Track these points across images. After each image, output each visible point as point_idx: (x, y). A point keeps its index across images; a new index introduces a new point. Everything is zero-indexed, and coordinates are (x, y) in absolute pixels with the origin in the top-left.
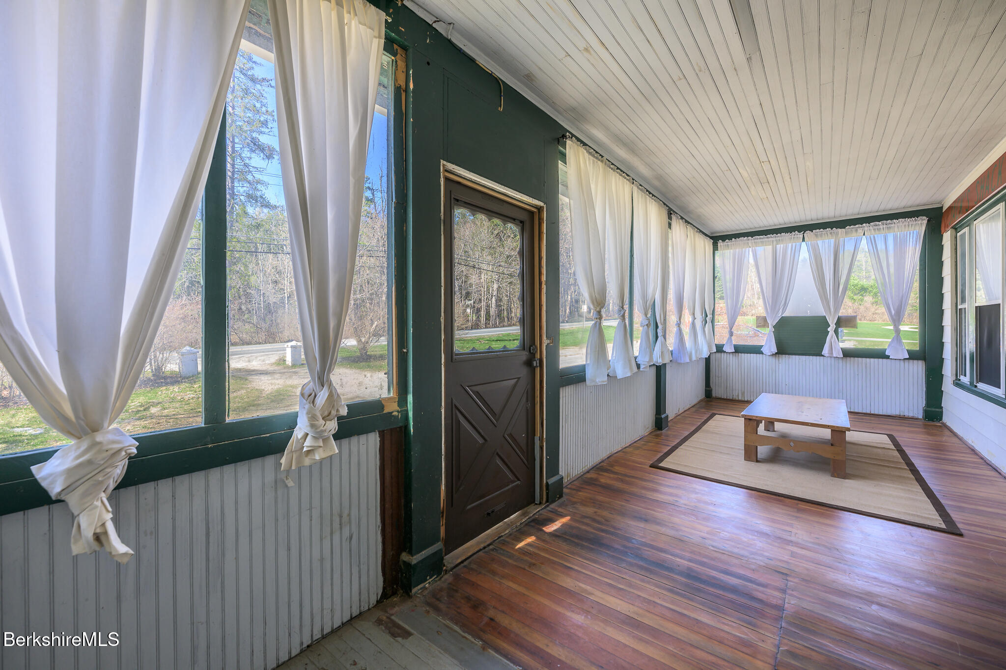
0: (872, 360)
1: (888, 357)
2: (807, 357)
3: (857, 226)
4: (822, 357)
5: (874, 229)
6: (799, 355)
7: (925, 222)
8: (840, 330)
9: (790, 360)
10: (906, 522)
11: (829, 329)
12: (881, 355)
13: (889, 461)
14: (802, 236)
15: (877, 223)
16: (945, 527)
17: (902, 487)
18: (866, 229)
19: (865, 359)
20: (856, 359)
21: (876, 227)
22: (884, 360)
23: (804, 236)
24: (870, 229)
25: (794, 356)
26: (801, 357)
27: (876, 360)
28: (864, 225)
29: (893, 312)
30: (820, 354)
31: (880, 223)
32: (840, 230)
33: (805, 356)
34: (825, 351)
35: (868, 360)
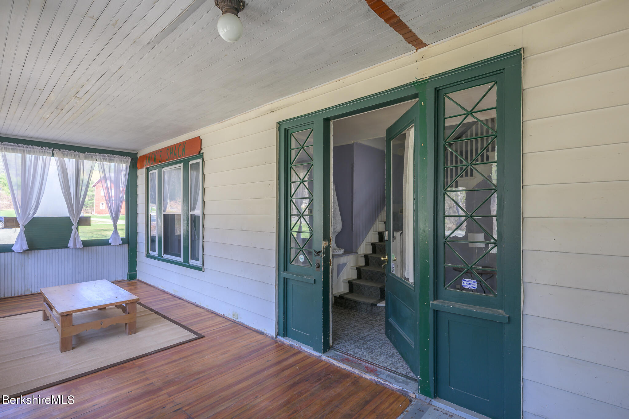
0: (100, 247)
1: (110, 244)
2: (54, 250)
3: (92, 154)
4: (68, 249)
5: (103, 159)
6: (47, 249)
7: (130, 160)
8: (79, 227)
9: (39, 254)
10: (185, 342)
11: (73, 227)
12: (105, 243)
13: (141, 312)
14: (51, 152)
15: (105, 155)
16: (197, 336)
17: (162, 325)
18: (98, 157)
19: (96, 247)
20: (90, 247)
21: (104, 157)
22: (107, 246)
23: (53, 152)
24: (100, 158)
25: (42, 251)
26: (48, 250)
27: (102, 247)
28: (97, 154)
29: (114, 215)
30: (67, 247)
31: (107, 155)
32: (81, 154)
33: (52, 250)
34: (71, 244)
35: (97, 247)
